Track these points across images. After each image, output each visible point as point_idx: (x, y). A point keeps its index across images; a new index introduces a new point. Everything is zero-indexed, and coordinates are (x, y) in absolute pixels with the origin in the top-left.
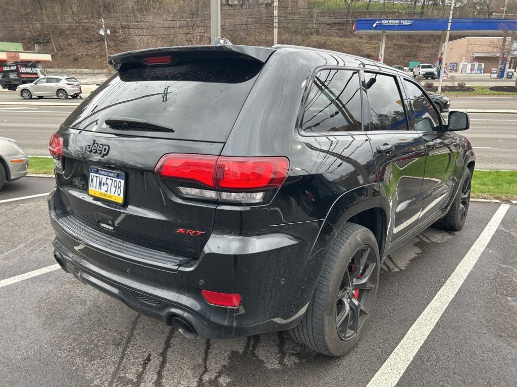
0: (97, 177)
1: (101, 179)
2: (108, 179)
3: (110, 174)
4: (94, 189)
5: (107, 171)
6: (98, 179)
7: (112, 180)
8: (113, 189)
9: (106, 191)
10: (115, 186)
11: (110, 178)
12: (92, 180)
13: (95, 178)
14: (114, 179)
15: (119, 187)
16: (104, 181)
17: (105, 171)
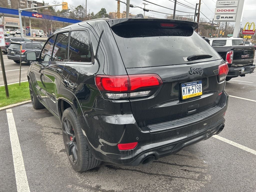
0: (186, 88)
1: (189, 88)
2: (193, 86)
3: (194, 84)
4: (186, 95)
5: (191, 83)
6: (187, 89)
7: (196, 86)
8: (197, 90)
9: (193, 93)
10: (198, 88)
11: (194, 85)
12: (184, 91)
13: (185, 89)
14: (197, 85)
15: (200, 88)
16: (191, 88)
17: (190, 83)
